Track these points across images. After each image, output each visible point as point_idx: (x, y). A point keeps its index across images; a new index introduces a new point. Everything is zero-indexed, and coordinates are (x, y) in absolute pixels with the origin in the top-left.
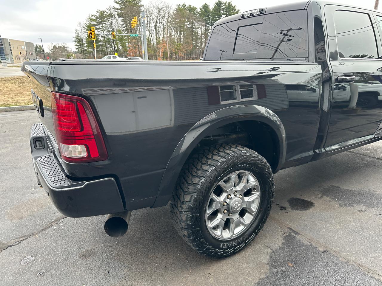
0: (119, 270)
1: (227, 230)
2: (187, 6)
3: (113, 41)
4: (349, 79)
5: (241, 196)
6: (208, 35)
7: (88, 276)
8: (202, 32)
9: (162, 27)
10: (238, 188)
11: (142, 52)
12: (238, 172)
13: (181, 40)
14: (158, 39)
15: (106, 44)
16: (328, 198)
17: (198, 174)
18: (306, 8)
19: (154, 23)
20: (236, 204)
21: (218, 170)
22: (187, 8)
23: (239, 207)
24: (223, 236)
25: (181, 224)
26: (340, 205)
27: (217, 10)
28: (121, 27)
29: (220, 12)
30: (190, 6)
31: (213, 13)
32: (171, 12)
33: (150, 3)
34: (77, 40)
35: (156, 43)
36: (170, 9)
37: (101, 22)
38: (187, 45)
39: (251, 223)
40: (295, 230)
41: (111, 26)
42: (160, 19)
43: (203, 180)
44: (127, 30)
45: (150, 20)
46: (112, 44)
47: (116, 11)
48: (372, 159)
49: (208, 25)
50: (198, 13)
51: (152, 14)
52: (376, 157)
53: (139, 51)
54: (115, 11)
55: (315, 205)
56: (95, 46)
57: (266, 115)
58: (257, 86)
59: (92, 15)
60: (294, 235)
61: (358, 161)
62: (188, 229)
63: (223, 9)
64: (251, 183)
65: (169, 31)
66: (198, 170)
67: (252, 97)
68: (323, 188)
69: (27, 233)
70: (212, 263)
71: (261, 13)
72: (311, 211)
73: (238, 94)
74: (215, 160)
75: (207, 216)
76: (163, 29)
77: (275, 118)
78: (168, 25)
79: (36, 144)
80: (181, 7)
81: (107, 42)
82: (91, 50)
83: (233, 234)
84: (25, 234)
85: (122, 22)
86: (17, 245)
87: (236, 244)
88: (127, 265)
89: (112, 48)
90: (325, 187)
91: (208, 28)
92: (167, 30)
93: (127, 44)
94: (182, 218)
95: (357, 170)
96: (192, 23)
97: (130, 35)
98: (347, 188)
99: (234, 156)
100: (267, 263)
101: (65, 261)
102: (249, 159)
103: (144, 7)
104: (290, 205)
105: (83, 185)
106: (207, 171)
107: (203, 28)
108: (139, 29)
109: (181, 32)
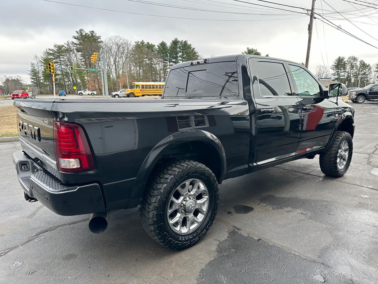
0: (98, 265)
1: (184, 227)
2: (146, 43)
3: (72, 75)
4: (270, 111)
5: (194, 199)
6: (166, 71)
7: (72, 271)
8: (161, 68)
9: (121, 62)
10: (192, 193)
11: (101, 86)
12: (191, 180)
13: (141, 75)
14: (118, 73)
15: (63, 78)
16: (265, 204)
17: (161, 182)
18: (236, 61)
19: (114, 58)
20: (190, 205)
21: (176, 178)
22: (145, 45)
23: (193, 207)
24: (181, 231)
25: (148, 222)
26: (274, 209)
27: (174, 48)
28: (80, 61)
29: (176, 50)
30: (148, 43)
31: (171, 51)
32: (130, 49)
33: (108, 39)
34: (33, 73)
35: (115, 78)
36: (128, 45)
37: (59, 56)
38: (146, 79)
39: (202, 221)
40: (238, 227)
41: (69, 60)
42: (119, 55)
43: (165, 185)
44: (86, 64)
45: (109, 55)
46: (71, 78)
47: (75, 46)
48: (301, 174)
49: (166, 62)
50: (156, 50)
51: (111, 50)
52: (305, 172)
53: (98, 84)
54: (73, 46)
55: (255, 209)
56: (54, 80)
57: (211, 138)
58: (208, 116)
59: (49, 49)
60: (237, 230)
61: (291, 176)
62: (155, 225)
63: (180, 47)
64: (202, 189)
65: (128, 66)
66: (161, 178)
67: (205, 125)
68: (262, 197)
69: (11, 246)
70: (173, 254)
71: (205, 62)
72: (251, 213)
73: (193, 123)
74: (173, 170)
75: (168, 214)
76: (122, 65)
77: (217, 141)
78: (127, 61)
79: (22, 167)
80: (140, 44)
81: (65, 75)
82: (48, 83)
83: (189, 230)
84: (9, 247)
85: (81, 56)
86: (4, 256)
87: (192, 238)
88: (105, 261)
89: (71, 82)
90: (263, 196)
91: (166, 64)
92: (126, 65)
93: (86, 78)
94: (149, 216)
95: (289, 183)
96: (151, 59)
97: (89, 69)
98: (280, 196)
99: (187, 167)
100: (215, 250)
101: (50, 263)
102: (199, 170)
103: (104, 43)
104: (235, 210)
105: (76, 189)
106: (168, 178)
107: (161, 65)
108: (98, 64)
109: (140, 67)
